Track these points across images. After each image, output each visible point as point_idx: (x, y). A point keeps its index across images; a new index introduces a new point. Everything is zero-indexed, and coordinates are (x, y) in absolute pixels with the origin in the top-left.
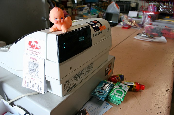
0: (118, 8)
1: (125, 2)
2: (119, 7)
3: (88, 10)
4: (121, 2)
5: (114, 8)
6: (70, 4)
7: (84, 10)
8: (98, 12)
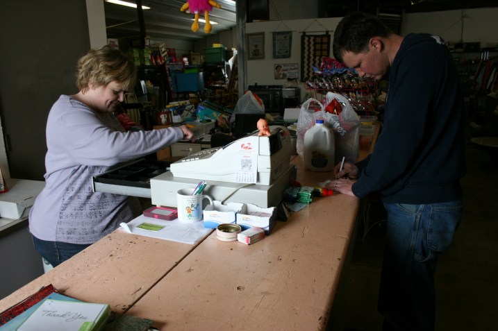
0: (261, 104)
1: (270, 87)
2: (261, 100)
3: (192, 111)
4: (261, 87)
5: (253, 103)
6: (131, 97)
7: (185, 113)
8: (215, 114)
